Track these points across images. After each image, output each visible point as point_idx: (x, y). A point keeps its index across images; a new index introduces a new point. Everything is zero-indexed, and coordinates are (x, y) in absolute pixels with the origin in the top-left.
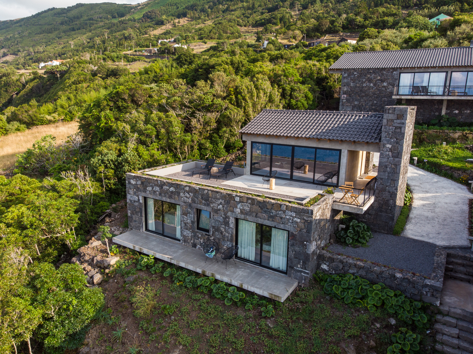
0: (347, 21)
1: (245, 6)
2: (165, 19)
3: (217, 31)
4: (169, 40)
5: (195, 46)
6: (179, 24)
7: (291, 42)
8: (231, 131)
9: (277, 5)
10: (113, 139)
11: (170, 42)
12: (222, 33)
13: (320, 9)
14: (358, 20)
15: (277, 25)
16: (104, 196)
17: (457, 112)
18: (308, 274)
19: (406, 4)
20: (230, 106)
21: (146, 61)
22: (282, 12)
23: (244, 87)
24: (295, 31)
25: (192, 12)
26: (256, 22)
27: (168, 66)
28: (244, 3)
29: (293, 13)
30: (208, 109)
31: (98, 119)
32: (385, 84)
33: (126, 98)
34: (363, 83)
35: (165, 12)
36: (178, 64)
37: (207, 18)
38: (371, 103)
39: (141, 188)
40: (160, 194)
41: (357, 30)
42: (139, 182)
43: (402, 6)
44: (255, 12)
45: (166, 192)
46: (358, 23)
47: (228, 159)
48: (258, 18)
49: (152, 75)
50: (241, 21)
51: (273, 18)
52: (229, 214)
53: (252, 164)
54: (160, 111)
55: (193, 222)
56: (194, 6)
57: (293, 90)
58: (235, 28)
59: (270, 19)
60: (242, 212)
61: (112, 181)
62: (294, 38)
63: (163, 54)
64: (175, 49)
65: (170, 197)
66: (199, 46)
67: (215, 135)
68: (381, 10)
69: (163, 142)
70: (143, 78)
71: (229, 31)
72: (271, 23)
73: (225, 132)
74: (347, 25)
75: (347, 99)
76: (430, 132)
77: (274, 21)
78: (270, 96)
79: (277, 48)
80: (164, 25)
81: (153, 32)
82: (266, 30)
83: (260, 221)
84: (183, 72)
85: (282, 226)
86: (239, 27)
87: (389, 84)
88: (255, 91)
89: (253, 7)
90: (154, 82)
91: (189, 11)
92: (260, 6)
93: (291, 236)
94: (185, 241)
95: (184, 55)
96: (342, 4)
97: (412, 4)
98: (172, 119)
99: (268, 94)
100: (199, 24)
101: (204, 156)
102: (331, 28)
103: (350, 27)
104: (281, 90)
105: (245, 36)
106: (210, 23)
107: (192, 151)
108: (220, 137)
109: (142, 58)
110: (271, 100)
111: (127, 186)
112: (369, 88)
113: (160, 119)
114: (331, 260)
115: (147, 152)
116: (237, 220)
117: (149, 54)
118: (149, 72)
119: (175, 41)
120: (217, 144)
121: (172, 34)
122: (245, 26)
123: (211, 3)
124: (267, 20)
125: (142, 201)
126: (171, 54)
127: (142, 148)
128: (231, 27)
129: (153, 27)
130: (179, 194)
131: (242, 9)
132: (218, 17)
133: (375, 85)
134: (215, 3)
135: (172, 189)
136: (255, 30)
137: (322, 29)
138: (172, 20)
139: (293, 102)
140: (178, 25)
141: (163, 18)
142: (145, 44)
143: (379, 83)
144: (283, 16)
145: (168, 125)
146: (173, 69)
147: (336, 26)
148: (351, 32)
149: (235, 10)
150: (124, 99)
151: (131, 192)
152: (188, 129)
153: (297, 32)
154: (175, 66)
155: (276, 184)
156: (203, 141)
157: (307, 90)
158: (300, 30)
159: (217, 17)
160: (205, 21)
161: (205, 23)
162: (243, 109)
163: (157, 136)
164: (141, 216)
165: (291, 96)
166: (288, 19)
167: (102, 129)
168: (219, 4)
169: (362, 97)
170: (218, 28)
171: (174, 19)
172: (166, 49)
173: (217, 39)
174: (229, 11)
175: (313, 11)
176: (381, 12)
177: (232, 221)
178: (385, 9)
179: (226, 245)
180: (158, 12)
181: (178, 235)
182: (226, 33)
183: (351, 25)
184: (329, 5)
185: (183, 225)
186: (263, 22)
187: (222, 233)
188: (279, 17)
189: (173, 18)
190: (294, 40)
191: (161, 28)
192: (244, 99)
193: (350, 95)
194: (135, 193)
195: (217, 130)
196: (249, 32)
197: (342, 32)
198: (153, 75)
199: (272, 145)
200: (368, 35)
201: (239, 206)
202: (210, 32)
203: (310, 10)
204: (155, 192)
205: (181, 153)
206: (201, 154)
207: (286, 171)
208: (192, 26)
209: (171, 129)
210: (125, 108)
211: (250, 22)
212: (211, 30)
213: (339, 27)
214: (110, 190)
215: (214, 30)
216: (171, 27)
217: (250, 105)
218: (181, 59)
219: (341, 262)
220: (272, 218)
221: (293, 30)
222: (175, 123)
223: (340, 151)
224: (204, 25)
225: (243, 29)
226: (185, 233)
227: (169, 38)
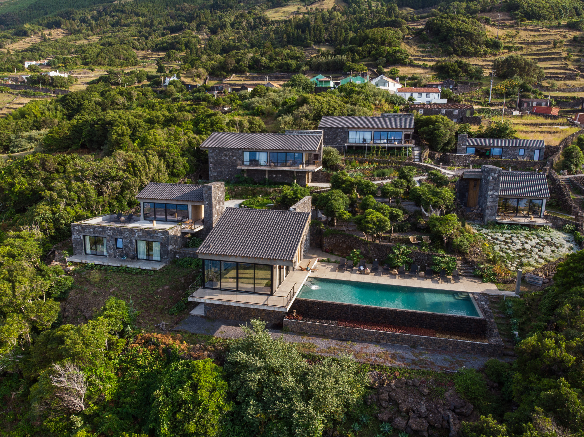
0: (253, 61)
1: (141, 21)
2: (29, 29)
3: (107, 54)
4: (39, 62)
5: (79, 74)
6: (51, 37)
7: (195, 81)
8: (131, 193)
9: (181, 25)
10: (44, 203)
11: (41, 65)
12: (113, 58)
13: (231, 35)
14: (263, 61)
15: (182, 51)
16: (48, 240)
17: (275, 176)
18: (169, 259)
19: (317, 39)
20: (130, 176)
21: (11, 93)
22: (187, 35)
23: (139, 162)
24: (199, 69)
25: (68, 21)
26: (157, 45)
27: (51, 109)
28: (140, 17)
29: (200, 37)
30: (114, 179)
31: (13, 185)
32: (235, 158)
33: (37, 166)
34: (222, 157)
35: (27, 17)
36: (63, 106)
37: (90, 32)
38: (228, 170)
39: (82, 231)
40: (94, 233)
41: (263, 71)
42: (80, 228)
43: (314, 41)
44: (154, 31)
45: (98, 231)
46: (264, 64)
47: (130, 212)
48: (159, 40)
49: (31, 120)
50: (138, 43)
51: (177, 42)
52: (132, 238)
53: (144, 214)
54: (77, 181)
55: (113, 245)
56: (71, 14)
57: (174, 162)
58: (130, 52)
59: (173, 43)
60: (138, 237)
61: (53, 231)
62: (199, 76)
63: (36, 84)
64: (52, 78)
65: (100, 234)
66: (85, 74)
67: (120, 196)
68: (286, 51)
69: (84, 204)
70: (20, 123)
71: (122, 56)
72: (174, 49)
73: (127, 194)
74: (253, 65)
75: (213, 167)
76: (258, 189)
77: (178, 46)
78: (158, 167)
79: (178, 89)
80: (28, 36)
81: (12, 45)
82: (169, 56)
83: (147, 239)
84: (76, 124)
85: (157, 240)
86: (135, 51)
87: (237, 158)
88: (147, 165)
89: (151, 25)
90: (35, 128)
91: (64, 20)
92: (160, 23)
93: (161, 244)
94: (109, 256)
95: (71, 96)
96: (254, 32)
97: (323, 40)
98: (88, 187)
99: (156, 166)
100: (80, 40)
101: (113, 211)
102: (237, 68)
103: (256, 67)
104: (166, 163)
105: (143, 62)
106: (94, 39)
107: (104, 208)
108: (124, 197)
109: (6, 89)
110: (158, 170)
111: (72, 231)
112: (226, 160)
113: (79, 187)
114: (180, 253)
115: (73, 211)
116: (136, 241)
117: (14, 83)
118: (27, 116)
119: (48, 64)
120: (122, 202)
121: (43, 51)
122: (143, 50)
123: (95, 12)
124: (170, 44)
125: (82, 238)
126: (47, 84)
127: (68, 208)
128: (125, 50)
129: (11, 38)
130: (105, 231)
131: (137, 25)
132: (106, 32)
133: (229, 158)
134: (100, 13)
135: (101, 229)
136: (156, 55)
137: (228, 68)
138: (39, 30)
139: (175, 170)
140: (49, 39)
141: (26, 26)
142: (6, 67)
143: (231, 157)
144: (188, 41)
145: (85, 191)
146: (58, 113)
147: (241, 66)
148: (258, 73)
149: (128, 25)
150: (36, 168)
151: (75, 233)
152: (100, 193)
153: (202, 70)
154: (59, 109)
155: (156, 224)
156: (112, 201)
157: (185, 162)
158: (204, 67)
159: (104, 32)
160: (88, 36)
161: (88, 38)
162: (139, 178)
163: (79, 200)
164: (82, 246)
165: (173, 167)
166: (195, 46)
167: (17, 193)
168: (106, 15)
169: (222, 166)
170: (108, 50)
171: (43, 29)
172: (39, 78)
173: (108, 65)
174: (121, 26)
175: (223, 37)
176: (286, 54)
177: (134, 241)
178: (289, 51)
179: (132, 254)
180: (17, 17)
181: (105, 253)
182: (119, 58)
183: (257, 65)
184: (240, 32)
185: (108, 247)
186: (165, 47)
187: (129, 248)
188: (183, 42)
189: (41, 28)
190: (198, 79)
191: (24, 40)
192: (139, 170)
193: (215, 165)
194: (77, 234)
195: (121, 193)
196: (148, 58)
197: (248, 72)
198: (33, 119)
199: (155, 203)
200: (258, 92)
201: (137, 234)
202: (97, 56)
203: (219, 36)
204: (90, 232)
205: (97, 210)
206: (110, 210)
207: (164, 217)
208: (70, 41)
209: (88, 194)
210: (37, 175)
211: (149, 46)
212: (99, 54)
213: (245, 66)
214: (52, 237)
215: (102, 54)
216: (38, 40)
217: (144, 175)
218: (67, 101)
219: (184, 253)
220: (152, 237)
221: (197, 68)
222: (91, 190)
223: (188, 205)
224: (87, 41)
225: (141, 53)
226: (109, 252)
227: (40, 60)
